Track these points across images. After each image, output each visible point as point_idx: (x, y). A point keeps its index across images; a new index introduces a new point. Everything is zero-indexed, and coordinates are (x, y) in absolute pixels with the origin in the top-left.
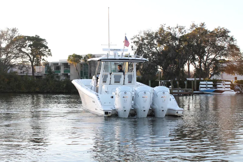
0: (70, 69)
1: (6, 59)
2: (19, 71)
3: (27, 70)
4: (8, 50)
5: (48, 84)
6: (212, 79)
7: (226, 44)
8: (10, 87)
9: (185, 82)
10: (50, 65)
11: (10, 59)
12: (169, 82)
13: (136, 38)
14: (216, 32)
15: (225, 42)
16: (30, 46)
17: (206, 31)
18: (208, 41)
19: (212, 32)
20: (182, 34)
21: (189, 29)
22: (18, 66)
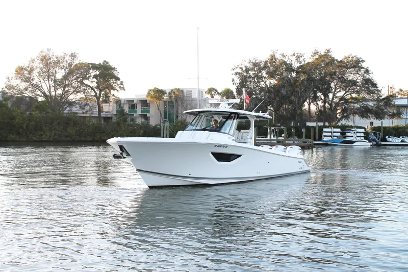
0: (149, 108)
1: (62, 95)
2: (81, 111)
3: (92, 110)
4: (65, 82)
5: (119, 130)
6: (339, 124)
7: (359, 78)
8: (67, 134)
9: (303, 130)
10: (122, 102)
11: (68, 94)
12: (283, 129)
13: (238, 68)
14: (345, 61)
15: (358, 75)
16: (95, 77)
17: (333, 60)
18: (335, 73)
19: (341, 61)
20: (300, 64)
21: (310, 56)
22: (79, 104)
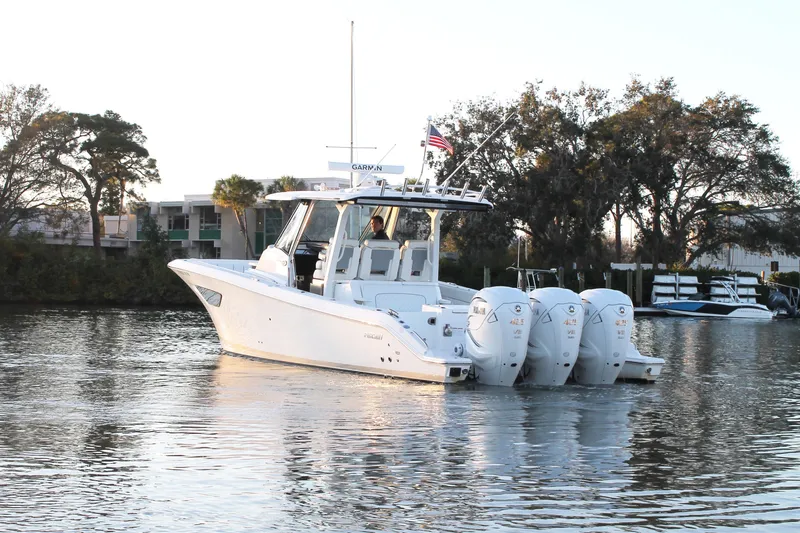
0: (220, 227)
1: (6, 190)
2: (50, 231)
3: (77, 228)
4: (14, 159)
5: (145, 275)
6: (694, 266)
7: (744, 152)
8: (18, 283)
9: (607, 277)
10: (153, 210)
11: (20, 189)
12: (553, 275)
13: (443, 126)
14: (710, 111)
15: (740, 146)
16: (87, 146)
17: (677, 108)
18: (683, 140)
19: (698, 109)
20: (596, 115)
21: (621, 97)
22: (46, 213)
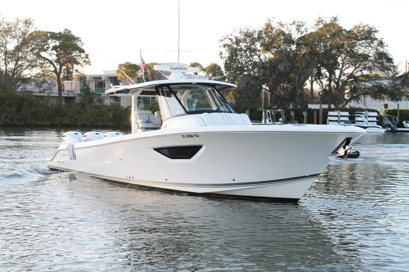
1: (15, 70)
2: (37, 90)
3: (50, 88)
4: (18, 54)
5: (83, 112)
6: (347, 106)
7: (372, 51)
8: (21, 116)
9: (305, 114)
10: (88, 79)
11: (22, 69)
12: (280, 112)
13: (227, 39)
14: (355, 32)
15: (370, 48)
16: (55, 48)
17: (340, 30)
18: (342, 45)
19: (350, 31)
20: (301, 34)
21: (313, 25)
22: (35, 81)
